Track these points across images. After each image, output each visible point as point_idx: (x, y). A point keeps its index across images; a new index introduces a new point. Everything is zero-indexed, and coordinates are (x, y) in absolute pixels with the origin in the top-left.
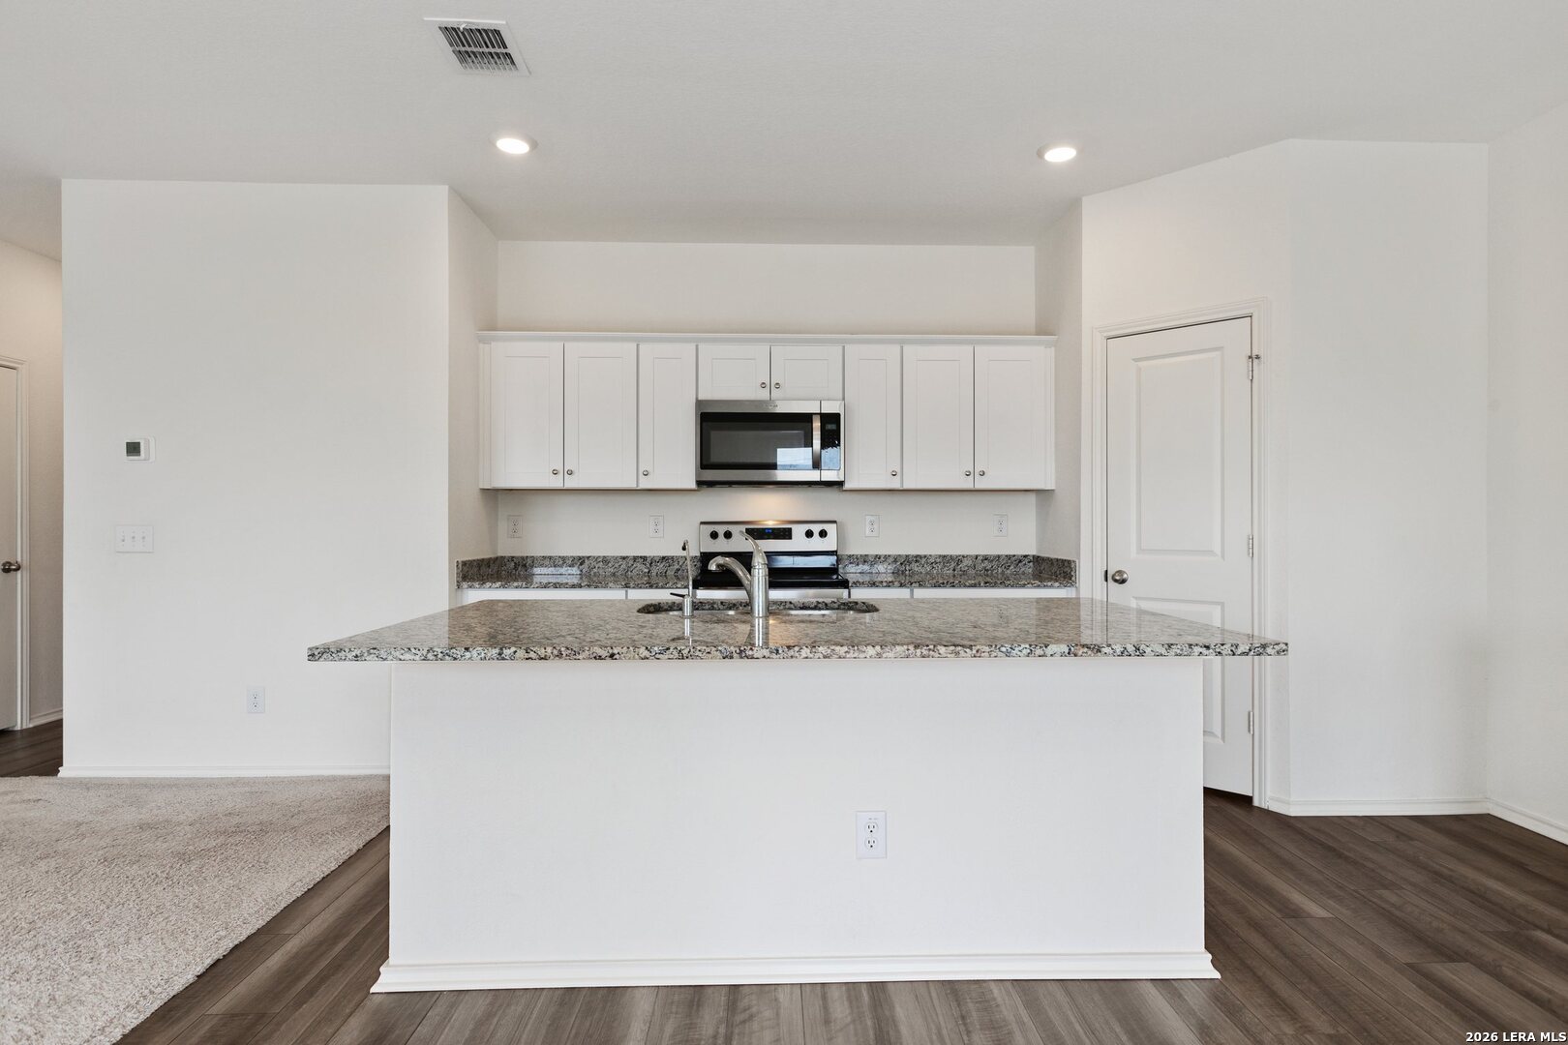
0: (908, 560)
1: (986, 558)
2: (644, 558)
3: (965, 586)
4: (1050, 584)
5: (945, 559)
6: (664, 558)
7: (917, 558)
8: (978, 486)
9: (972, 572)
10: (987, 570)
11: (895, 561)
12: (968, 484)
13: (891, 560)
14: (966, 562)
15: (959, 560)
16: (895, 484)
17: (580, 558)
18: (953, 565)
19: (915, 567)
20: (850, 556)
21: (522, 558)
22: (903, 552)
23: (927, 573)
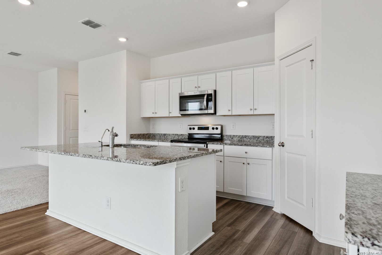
0: (243, 137)
1: (267, 137)
2: (177, 134)
3: (239, 145)
4: (266, 146)
5: (254, 137)
6: (181, 134)
7: (246, 137)
8: (255, 113)
9: (263, 141)
10: (268, 141)
11: (239, 137)
12: (251, 113)
13: (238, 137)
14: (261, 138)
15: (258, 137)
16: (230, 113)
17: (165, 134)
18: (257, 139)
19: (245, 139)
20: (226, 135)
21: (154, 134)
22: (241, 134)
23: (248, 141)
